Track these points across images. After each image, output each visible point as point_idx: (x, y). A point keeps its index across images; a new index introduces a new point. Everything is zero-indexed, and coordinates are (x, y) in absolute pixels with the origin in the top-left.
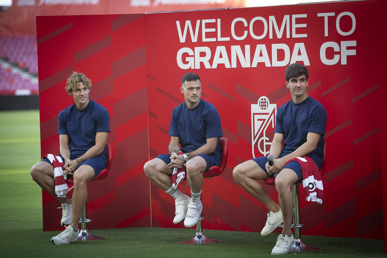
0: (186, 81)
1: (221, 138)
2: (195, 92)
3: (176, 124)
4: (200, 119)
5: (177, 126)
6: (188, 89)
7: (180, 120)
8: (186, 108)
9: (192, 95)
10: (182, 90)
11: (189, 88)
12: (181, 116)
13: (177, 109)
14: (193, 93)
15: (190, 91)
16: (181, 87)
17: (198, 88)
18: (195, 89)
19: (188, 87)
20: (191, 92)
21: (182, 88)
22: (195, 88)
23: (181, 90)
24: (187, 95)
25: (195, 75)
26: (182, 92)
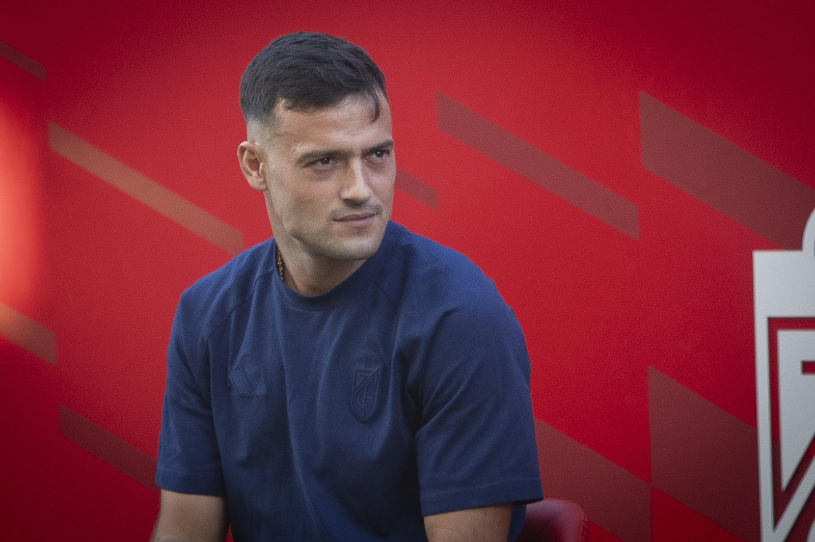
0: (282, 104)
1: (530, 507)
2: (359, 188)
3: (207, 405)
4: (376, 368)
5: (211, 418)
6: (308, 160)
7: (236, 378)
8: (274, 287)
9: (335, 205)
10: (255, 163)
11: (308, 155)
12: (245, 348)
13: (215, 290)
14: (341, 189)
15: (321, 180)
16: (243, 144)
17: (376, 152)
18: (357, 164)
19: (303, 149)
20: (328, 186)
21: (252, 152)
22: (358, 152)
23: (244, 164)
24: (302, 204)
25: (352, 59)
26: (253, 180)
